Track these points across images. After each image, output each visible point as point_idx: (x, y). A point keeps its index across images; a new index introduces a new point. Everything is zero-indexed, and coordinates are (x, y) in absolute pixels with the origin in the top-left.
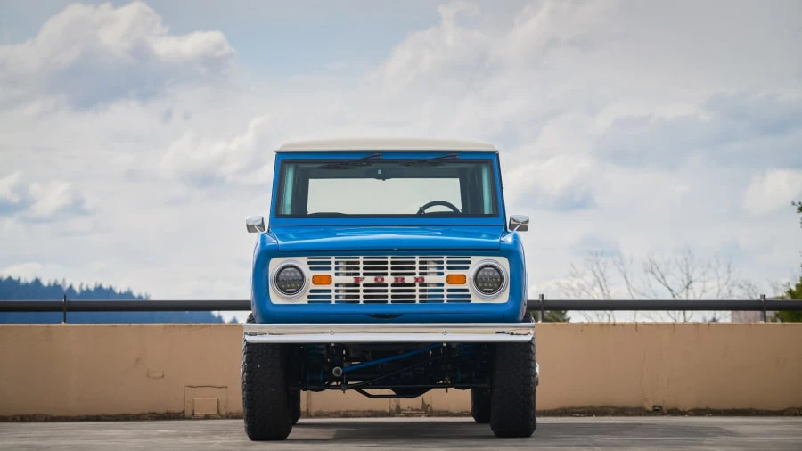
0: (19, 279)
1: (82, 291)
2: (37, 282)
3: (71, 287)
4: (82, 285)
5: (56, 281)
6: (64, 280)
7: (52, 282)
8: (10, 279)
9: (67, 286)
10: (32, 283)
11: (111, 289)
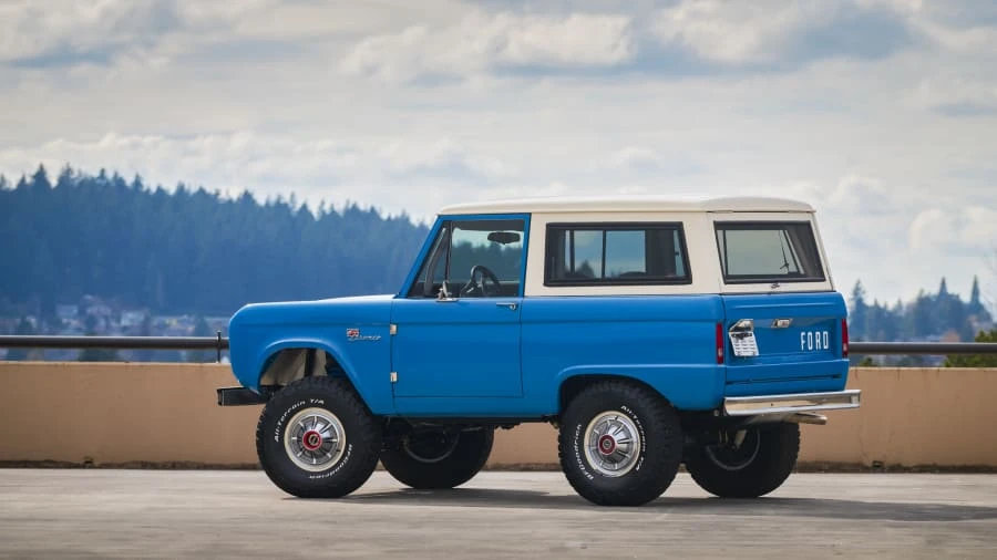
0: (217, 194)
1: (323, 212)
2: (247, 197)
3: (304, 207)
4: (323, 203)
5: (279, 198)
6: (293, 196)
7: (273, 199)
8: (202, 191)
9: (298, 206)
10: (239, 199)
11: (373, 209)
